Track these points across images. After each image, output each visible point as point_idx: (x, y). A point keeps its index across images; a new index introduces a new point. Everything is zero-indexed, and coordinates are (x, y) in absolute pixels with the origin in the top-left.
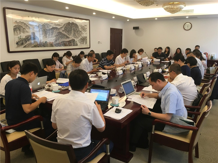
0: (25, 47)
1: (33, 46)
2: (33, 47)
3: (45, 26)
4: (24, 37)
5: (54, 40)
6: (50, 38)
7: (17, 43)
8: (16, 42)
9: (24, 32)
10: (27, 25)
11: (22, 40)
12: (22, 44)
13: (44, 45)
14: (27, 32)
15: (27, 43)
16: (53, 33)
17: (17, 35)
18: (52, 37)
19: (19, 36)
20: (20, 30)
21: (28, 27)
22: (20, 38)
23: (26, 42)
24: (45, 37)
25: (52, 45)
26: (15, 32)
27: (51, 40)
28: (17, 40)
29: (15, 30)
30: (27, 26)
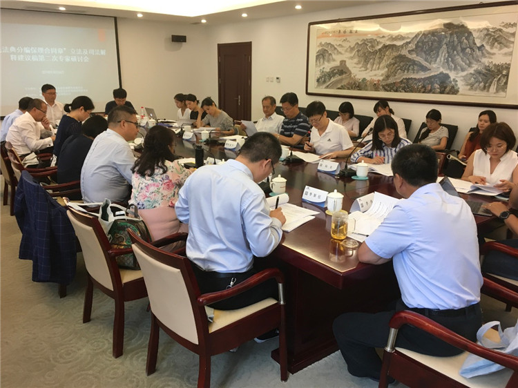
0: (327, 87)
1: (339, 86)
2: (339, 88)
3: (367, 45)
4: (328, 70)
5: (382, 75)
6: (375, 70)
7: (318, 81)
8: (316, 78)
9: (328, 61)
10: (336, 46)
11: (325, 75)
12: (324, 82)
13: (358, 87)
14: (334, 60)
15: (331, 81)
16: (383, 59)
17: (320, 66)
18: (378, 69)
19: (321, 68)
20: (324, 59)
21: (336, 52)
22: (323, 72)
23: (331, 78)
24: (363, 69)
25: (376, 87)
26: (318, 62)
27: (375, 75)
28: (318, 75)
29: (318, 57)
30: (335, 48)
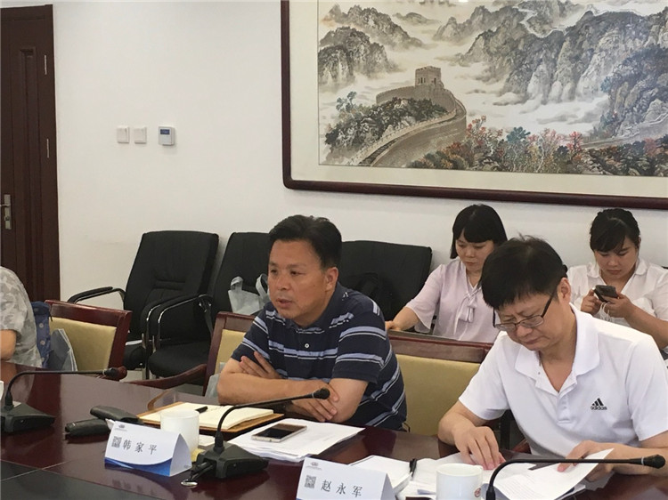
0: (370, 161)
2: (417, 165)
3: (522, 16)
4: (370, 102)
5: (589, 117)
6: (559, 100)
7: (331, 138)
8: (324, 131)
9: (370, 71)
10: (395, 21)
11: (359, 121)
12: (358, 142)
13: (496, 158)
14: (392, 68)
15: (384, 140)
16: (586, 64)
17: (336, 88)
18: (571, 98)
19: (343, 93)
20: (350, 61)
21: (397, 38)
22: (349, 108)
23: (382, 131)
24: (511, 96)
25: (566, 160)
26: (328, 73)
27: (562, 119)
28: (331, 117)
29: (325, 58)
30: (394, 28)
